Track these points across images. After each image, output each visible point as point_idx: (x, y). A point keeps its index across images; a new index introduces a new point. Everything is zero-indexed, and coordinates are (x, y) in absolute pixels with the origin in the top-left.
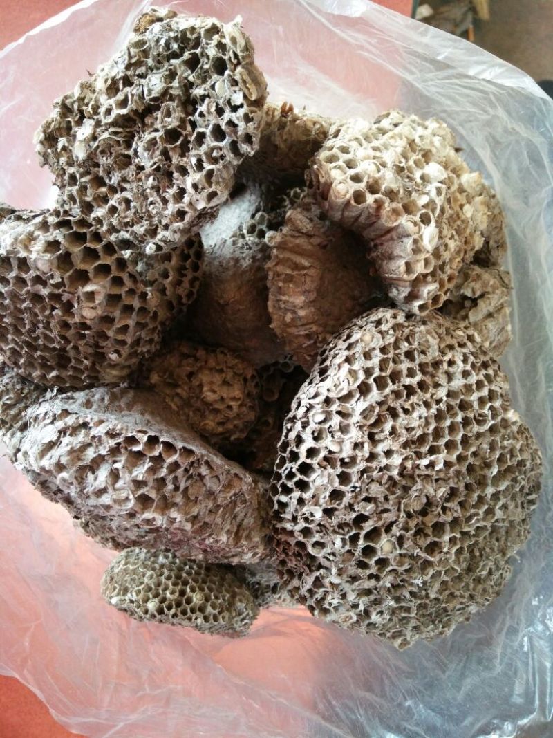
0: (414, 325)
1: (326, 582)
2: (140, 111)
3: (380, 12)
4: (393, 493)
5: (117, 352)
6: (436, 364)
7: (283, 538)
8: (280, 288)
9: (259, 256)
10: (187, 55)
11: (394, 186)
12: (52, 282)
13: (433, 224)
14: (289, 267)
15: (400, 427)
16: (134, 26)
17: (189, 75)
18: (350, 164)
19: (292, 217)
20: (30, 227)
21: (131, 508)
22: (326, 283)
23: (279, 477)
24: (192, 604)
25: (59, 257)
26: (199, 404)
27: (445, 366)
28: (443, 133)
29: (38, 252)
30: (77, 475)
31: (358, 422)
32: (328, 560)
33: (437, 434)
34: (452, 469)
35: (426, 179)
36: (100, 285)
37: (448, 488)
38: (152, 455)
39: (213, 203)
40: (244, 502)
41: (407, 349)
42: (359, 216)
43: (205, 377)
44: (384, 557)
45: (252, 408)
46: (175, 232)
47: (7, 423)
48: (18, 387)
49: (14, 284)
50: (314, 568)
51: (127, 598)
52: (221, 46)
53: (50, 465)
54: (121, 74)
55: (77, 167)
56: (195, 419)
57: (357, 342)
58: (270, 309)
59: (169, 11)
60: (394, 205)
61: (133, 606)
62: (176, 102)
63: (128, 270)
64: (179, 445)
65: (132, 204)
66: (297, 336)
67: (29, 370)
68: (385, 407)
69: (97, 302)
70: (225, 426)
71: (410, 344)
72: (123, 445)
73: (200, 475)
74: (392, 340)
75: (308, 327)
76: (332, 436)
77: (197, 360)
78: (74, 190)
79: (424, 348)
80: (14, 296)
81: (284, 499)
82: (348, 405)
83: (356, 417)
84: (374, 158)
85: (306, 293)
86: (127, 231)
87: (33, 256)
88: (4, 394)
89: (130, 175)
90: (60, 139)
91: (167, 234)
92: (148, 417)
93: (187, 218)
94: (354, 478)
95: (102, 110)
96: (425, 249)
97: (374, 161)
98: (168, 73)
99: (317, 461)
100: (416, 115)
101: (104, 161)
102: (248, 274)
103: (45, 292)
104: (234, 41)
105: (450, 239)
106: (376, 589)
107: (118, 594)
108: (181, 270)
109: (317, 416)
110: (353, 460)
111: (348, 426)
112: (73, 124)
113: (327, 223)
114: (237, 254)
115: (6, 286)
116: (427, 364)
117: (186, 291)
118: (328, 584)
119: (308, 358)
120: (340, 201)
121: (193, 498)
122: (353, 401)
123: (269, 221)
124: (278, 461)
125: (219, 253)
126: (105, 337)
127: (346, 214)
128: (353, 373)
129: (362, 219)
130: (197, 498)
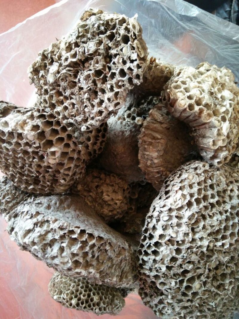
0: (213, 171)
1: (165, 302)
2: (83, 60)
3: (205, 14)
4: (203, 259)
5: (64, 179)
6: (225, 191)
7: (144, 277)
8: (145, 148)
9: (133, 130)
10: (108, 33)
11: (209, 102)
12: (34, 146)
13: (227, 122)
14: (150, 138)
15: (208, 225)
16: (80, 17)
17: (109, 43)
18: (187, 90)
19: (152, 113)
20: (25, 117)
21: (70, 267)
22: (168, 146)
23: (142, 246)
24: (93, 302)
25: (39, 134)
26: (101, 201)
27: (229, 192)
28: (229, 74)
29: (28, 131)
30: (42, 247)
31: (186, 222)
32: (167, 291)
33: (226, 228)
34: (232, 247)
35: (223, 98)
36: (58, 148)
37: (230, 256)
38: (82, 240)
39: (117, 108)
40: (126, 260)
41: (210, 184)
42: (190, 116)
43: (104, 188)
44: (196, 291)
45: (126, 204)
46: (97, 121)
47: (7, 210)
48: (13, 192)
49: (15, 145)
50: (159, 294)
51: (61, 296)
52: (127, 29)
53: (29, 242)
54: (74, 41)
55: (48, 86)
56: (98, 208)
57: (185, 179)
58: (139, 158)
59: (99, 10)
60: (209, 111)
61: (65, 301)
62: (101, 56)
63: (73, 140)
64: (96, 234)
65: (76, 106)
66: (152, 172)
67: (19, 184)
68: (200, 214)
69: (57, 156)
70: (113, 213)
71: (212, 180)
72: (67, 234)
73: (105, 250)
74: (203, 179)
75: (159, 168)
76: (173, 229)
77: (101, 179)
78: (47, 97)
79: (219, 183)
80: (14, 151)
81: (145, 258)
82: (181, 212)
83: (185, 220)
84: (199, 87)
85: (158, 152)
86: (72, 119)
87: (26, 132)
88: (6, 195)
89: (76, 92)
90: (41, 71)
91: (93, 122)
92: (78, 212)
93: (104, 115)
94: (183, 252)
95: (63, 58)
96: (223, 134)
97: (199, 89)
98: (98, 41)
99: (164, 241)
100: (216, 65)
101: (62, 84)
102: (128, 139)
103: (30, 150)
104: (134, 27)
105: (234, 128)
106: (190, 306)
107: (57, 294)
108: (96, 137)
109: (164, 217)
110: (183, 241)
111: (181, 224)
112: (47, 64)
113: (170, 117)
114: (123, 129)
115: (11, 146)
116: (220, 191)
117: (98, 147)
118: (166, 303)
119: (157, 182)
120: (181, 109)
121: (101, 261)
122: (184, 210)
123: (138, 112)
124: (142, 238)
125: (114, 128)
126: (59, 172)
127: (183, 114)
128: (184, 196)
129: (191, 118)
130: (103, 261)
